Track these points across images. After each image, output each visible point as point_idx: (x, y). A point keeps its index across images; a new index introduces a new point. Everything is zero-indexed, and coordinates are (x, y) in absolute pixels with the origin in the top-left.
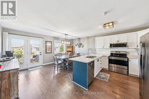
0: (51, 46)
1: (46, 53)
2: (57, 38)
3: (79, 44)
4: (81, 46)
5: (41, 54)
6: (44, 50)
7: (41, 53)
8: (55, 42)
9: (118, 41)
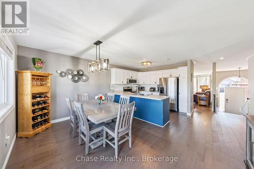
3: (75, 73)
9: (132, 77)
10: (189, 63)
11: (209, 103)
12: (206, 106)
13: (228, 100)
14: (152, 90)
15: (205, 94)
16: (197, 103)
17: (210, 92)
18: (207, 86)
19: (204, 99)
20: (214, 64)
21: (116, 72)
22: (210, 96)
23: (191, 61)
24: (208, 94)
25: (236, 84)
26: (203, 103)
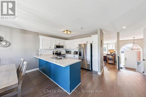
9: (59, 44)
10: (99, 32)
11: (115, 62)
12: (113, 64)
13: (127, 59)
14: (75, 53)
15: (112, 56)
16: (107, 62)
17: (115, 54)
18: (113, 50)
19: (112, 59)
20: (118, 33)
21: (43, 39)
22: (115, 57)
23: (101, 29)
24: (114, 55)
25: (132, 48)
26: (110, 62)
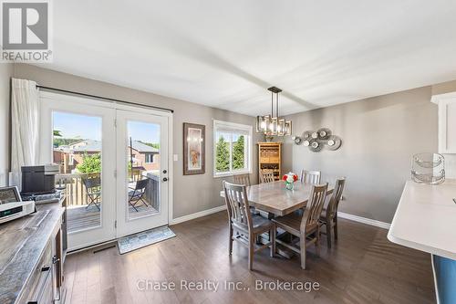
0: (203, 143)
1: (185, 172)
2: (221, 113)
3: (315, 136)
4: (331, 142)
5: (166, 176)
6: (176, 159)
7: (165, 172)
8: (215, 127)
